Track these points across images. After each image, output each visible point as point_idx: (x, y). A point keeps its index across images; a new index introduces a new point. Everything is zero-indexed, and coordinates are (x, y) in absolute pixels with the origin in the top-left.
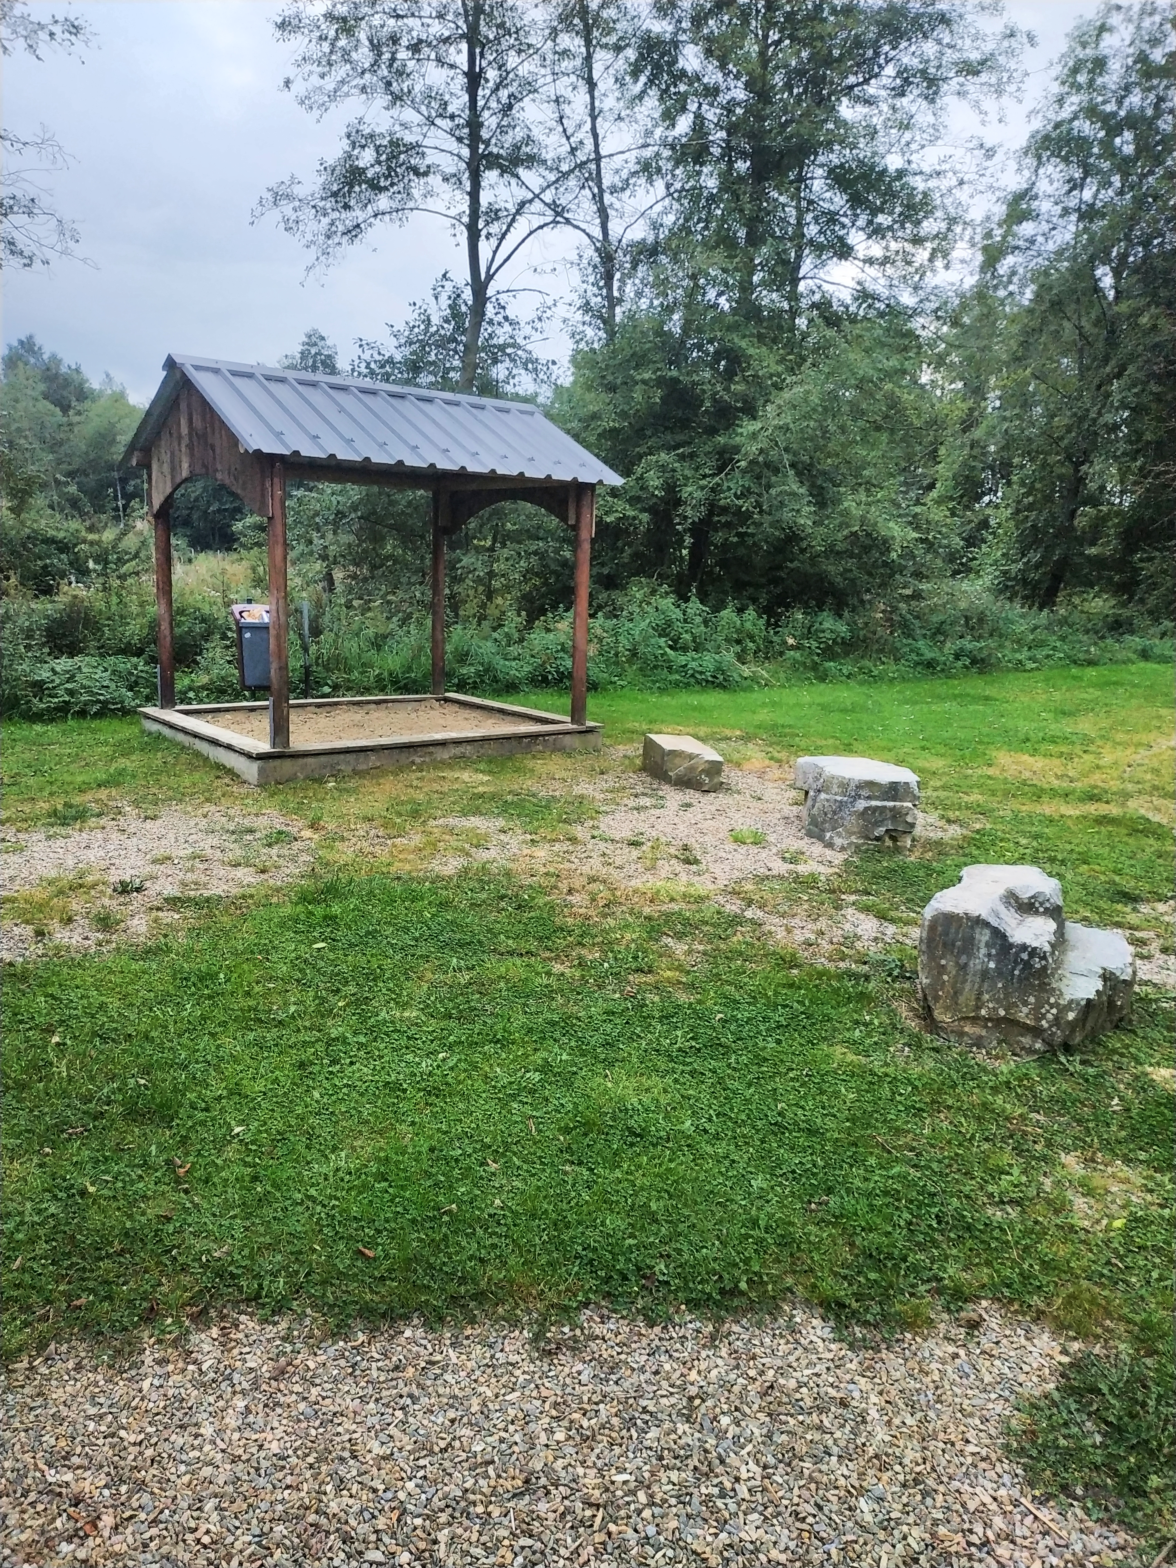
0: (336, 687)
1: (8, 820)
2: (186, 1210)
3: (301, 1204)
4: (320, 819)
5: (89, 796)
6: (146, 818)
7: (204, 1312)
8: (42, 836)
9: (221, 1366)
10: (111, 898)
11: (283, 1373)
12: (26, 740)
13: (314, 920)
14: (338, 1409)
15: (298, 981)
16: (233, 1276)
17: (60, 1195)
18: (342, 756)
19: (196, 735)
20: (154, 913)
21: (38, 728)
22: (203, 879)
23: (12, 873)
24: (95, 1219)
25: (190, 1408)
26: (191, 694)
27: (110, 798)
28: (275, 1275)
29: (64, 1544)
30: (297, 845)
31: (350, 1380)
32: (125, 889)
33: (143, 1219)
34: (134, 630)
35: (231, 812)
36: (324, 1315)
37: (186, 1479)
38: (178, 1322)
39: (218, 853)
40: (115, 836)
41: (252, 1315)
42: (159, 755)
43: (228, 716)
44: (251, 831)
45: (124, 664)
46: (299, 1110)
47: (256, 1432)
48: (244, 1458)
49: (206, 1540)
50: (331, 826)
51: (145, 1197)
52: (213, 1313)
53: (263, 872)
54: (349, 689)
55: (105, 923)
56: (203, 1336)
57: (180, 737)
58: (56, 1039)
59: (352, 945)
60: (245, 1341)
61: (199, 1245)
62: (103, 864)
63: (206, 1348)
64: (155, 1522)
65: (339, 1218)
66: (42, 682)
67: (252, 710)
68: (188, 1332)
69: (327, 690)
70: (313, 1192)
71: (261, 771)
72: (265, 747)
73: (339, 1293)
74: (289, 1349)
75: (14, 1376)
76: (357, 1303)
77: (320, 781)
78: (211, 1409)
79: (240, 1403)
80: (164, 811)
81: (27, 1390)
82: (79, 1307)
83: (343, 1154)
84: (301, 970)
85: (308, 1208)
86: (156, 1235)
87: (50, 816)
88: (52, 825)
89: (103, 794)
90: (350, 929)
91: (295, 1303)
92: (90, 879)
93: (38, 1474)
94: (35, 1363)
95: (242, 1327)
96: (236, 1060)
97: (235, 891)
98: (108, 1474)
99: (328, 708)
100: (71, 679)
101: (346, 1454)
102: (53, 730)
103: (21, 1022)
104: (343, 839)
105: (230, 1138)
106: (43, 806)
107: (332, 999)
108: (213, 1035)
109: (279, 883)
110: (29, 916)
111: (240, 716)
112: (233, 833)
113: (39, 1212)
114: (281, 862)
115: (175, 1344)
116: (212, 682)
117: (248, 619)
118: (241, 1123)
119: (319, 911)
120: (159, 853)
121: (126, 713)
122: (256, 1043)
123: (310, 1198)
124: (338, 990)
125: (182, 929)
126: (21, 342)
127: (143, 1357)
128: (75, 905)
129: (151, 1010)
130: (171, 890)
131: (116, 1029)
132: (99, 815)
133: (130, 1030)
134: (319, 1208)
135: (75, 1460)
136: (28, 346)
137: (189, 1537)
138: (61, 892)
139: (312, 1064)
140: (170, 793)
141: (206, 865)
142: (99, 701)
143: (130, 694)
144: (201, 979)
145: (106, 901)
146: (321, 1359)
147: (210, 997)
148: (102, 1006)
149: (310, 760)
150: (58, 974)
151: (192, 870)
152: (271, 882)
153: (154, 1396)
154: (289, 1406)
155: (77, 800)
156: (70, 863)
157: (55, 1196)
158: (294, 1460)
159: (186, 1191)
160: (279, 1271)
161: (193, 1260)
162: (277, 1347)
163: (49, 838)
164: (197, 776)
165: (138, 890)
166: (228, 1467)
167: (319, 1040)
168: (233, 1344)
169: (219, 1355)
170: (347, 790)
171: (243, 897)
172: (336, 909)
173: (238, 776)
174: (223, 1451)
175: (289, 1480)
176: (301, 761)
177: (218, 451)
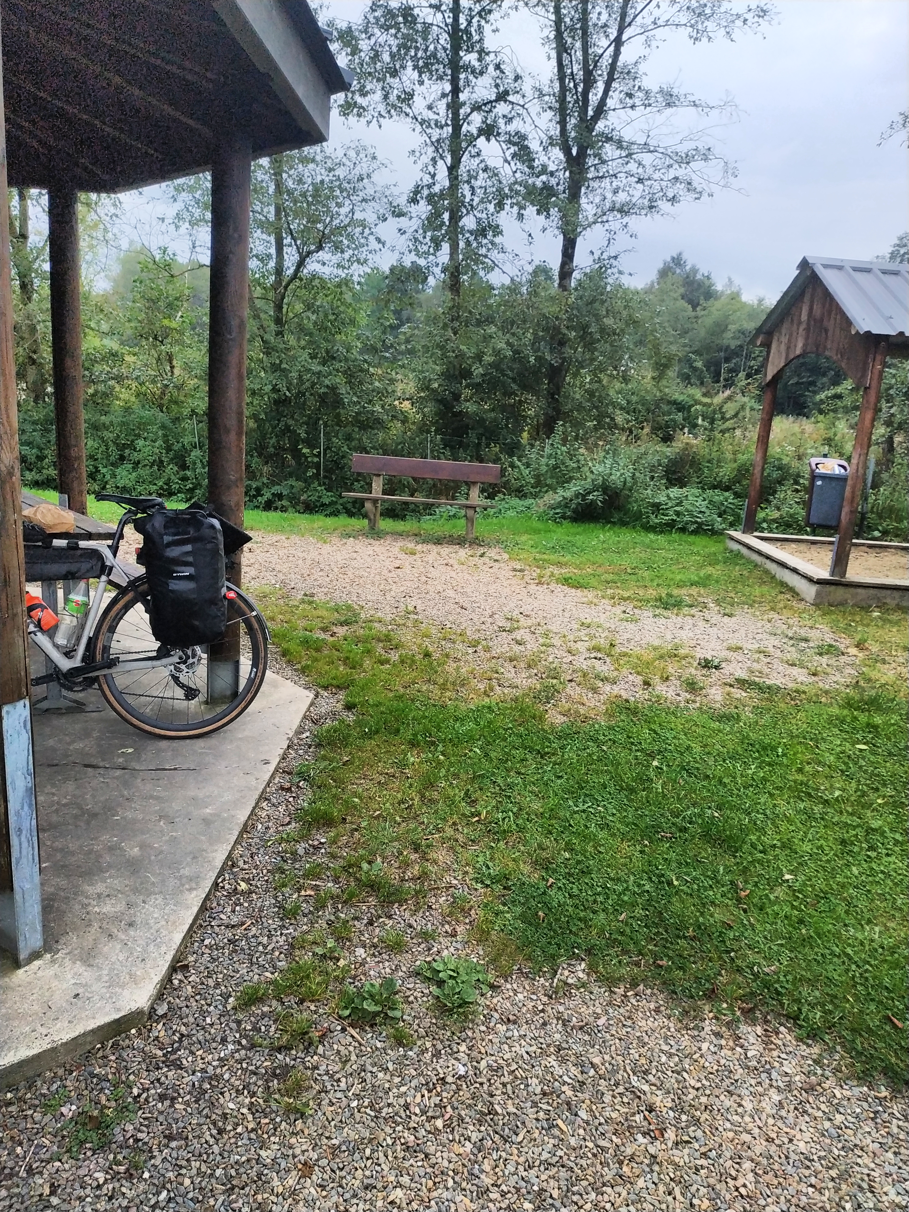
0: (885, 533)
1: (629, 598)
2: (744, 926)
3: (839, 957)
4: (866, 641)
5: (684, 591)
6: (725, 614)
7: (751, 1010)
8: (651, 615)
9: (763, 1059)
10: (696, 669)
11: (813, 1089)
12: (643, 543)
13: (856, 724)
14: (858, 1142)
15: (842, 771)
16: (778, 993)
17: (654, 879)
18: (889, 592)
19: (768, 557)
20: (728, 689)
21: (652, 536)
22: (766, 670)
23: (629, 636)
24: (676, 905)
25: (736, 1081)
26: (765, 525)
27: (700, 595)
28: (812, 1006)
29: (640, 1135)
30: (843, 659)
31: (870, 1122)
32: (706, 664)
33: (712, 920)
34: (726, 472)
35: (791, 621)
36: (851, 1057)
37: (731, 1135)
38: (731, 1008)
39: (778, 653)
40: (702, 624)
41: (790, 1030)
42: (737, 568)
43: (793, 545)
44: (806, 640)
45: (718, 496)
46: (839, 879)
47: (787, 1127)
48: (776, 1142)
49: (743, 1191)
50: (875, 648)
51: (713, 903)
52: (758, 1014)
53: (814, 675)
54: (897, 536)
55: (692, 687)
56: (749, 1029)
57: (755, 557)
58: (655, 763)
59: (890, 754)
60: (782, 1047)
61: (752, 957)
62: (693, 643)
63: (752, 1040)
64: (704, 1155)
65: (871, 981)
66: (660, 504)
67: (814, 543)
68: (739, 1021)
69: (877, 534)
70: (849, 950)
71: (818, 594)
72: (824, 574)
73: (866, 1046)
74: (819, 1072)
75: (615, 996)
76: (883, 1061)
77: (866, 609)
78: (751, 1089)
79: (776, 1097)
80: (737, 611)
81: (622, 1010)
82: (661, 967)
83: (877, 929)
84: (845, 764)
85: (844, 963)
86: (720, 936)
87: (656, 600)
88: (658, 608)
89: (694, 591)
90: (889, 739)
91: (827, 1037)
92: (682, 652)
93: (625, 1075)
94: (629, 994)
95: (781, 1036)
96: (790, 821)
97: (791, 685)
98: (673, 1100)
99: (878, 550)
100: (679, 504)
101: (865, 1186)
102: (661, 539)
103: (632, 743)
104: (884, 662)
105: (779, 881)
106: (652, 593)
107: (872, 796)
108: (771, 795)
109: (827, 687)
110: (639, 669)
111: (803, 547)
112: (791, 638)
113: (639, 885)
114: (829, 670)
115: (728, 1025)
116: (782, 517)
117: (822, 470)
118: (791, 872)
119: (863, 718)
120: (733, 643)
121: (714, 533)
122: (804, 811)
123: (847, 955)
124: (877, 790)
125: (749, 706)
126: (673, 259)
127: (703, 1025)
128: (672, 669)
129: (724, 761)
130: (743, 674)
131: (698, 769)
132: (691, 606)
133: (709, 773)
134: (854, 967)
135: (651, 1077)
136: (677, 261)
137: (731, 1183)
138: (661, 657)
139: (852, 844)
140: (743, 598)
141: (768, 660)
142: (696, 522)
143: (719, 519)
144: (765, 748)
145: (694, 672)
146: (848, 1093)
147: (769, 764)
148: (688, 748)
149: (860, 590)
150: (657, 716)
151: (758, 661)
152: (821, 685)
153: (710, 1058)
154: (815, 1119)
155: (676, 592)
156: (669, 637)
157: (650, 878)
158: (817, 1165)
159: (745, 911)
160: (815, 1004)
161: (748, 967)
162: (809, 1065)
163: (655, 616)
164: (765, 589)
165: (716, 668)
166: (764, 1143)
167: (858, 826)
168: (773, 1046)
169: (762, 1050)
170: (890, 622)
171: (797, 691)
172: (878, 720)
173: (798, 594)
174: (760, 1128)
175: (813, 1180)
176: (852, 590)
177: (830, 334)
